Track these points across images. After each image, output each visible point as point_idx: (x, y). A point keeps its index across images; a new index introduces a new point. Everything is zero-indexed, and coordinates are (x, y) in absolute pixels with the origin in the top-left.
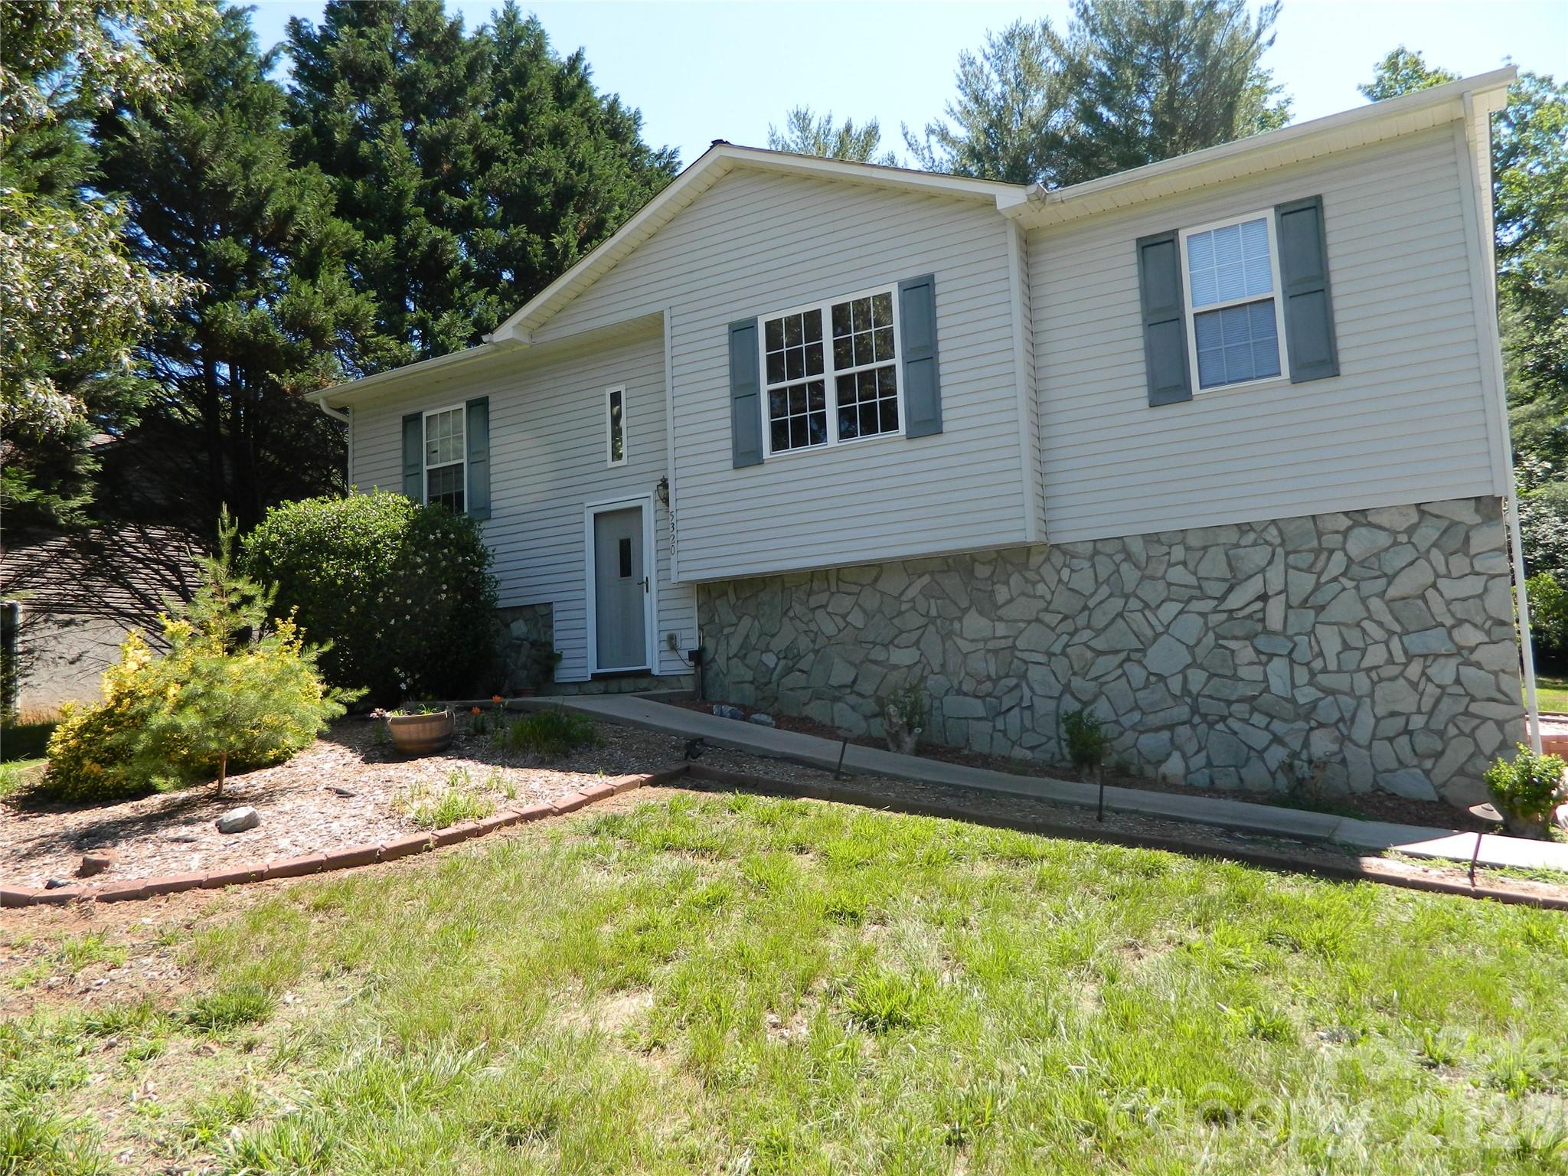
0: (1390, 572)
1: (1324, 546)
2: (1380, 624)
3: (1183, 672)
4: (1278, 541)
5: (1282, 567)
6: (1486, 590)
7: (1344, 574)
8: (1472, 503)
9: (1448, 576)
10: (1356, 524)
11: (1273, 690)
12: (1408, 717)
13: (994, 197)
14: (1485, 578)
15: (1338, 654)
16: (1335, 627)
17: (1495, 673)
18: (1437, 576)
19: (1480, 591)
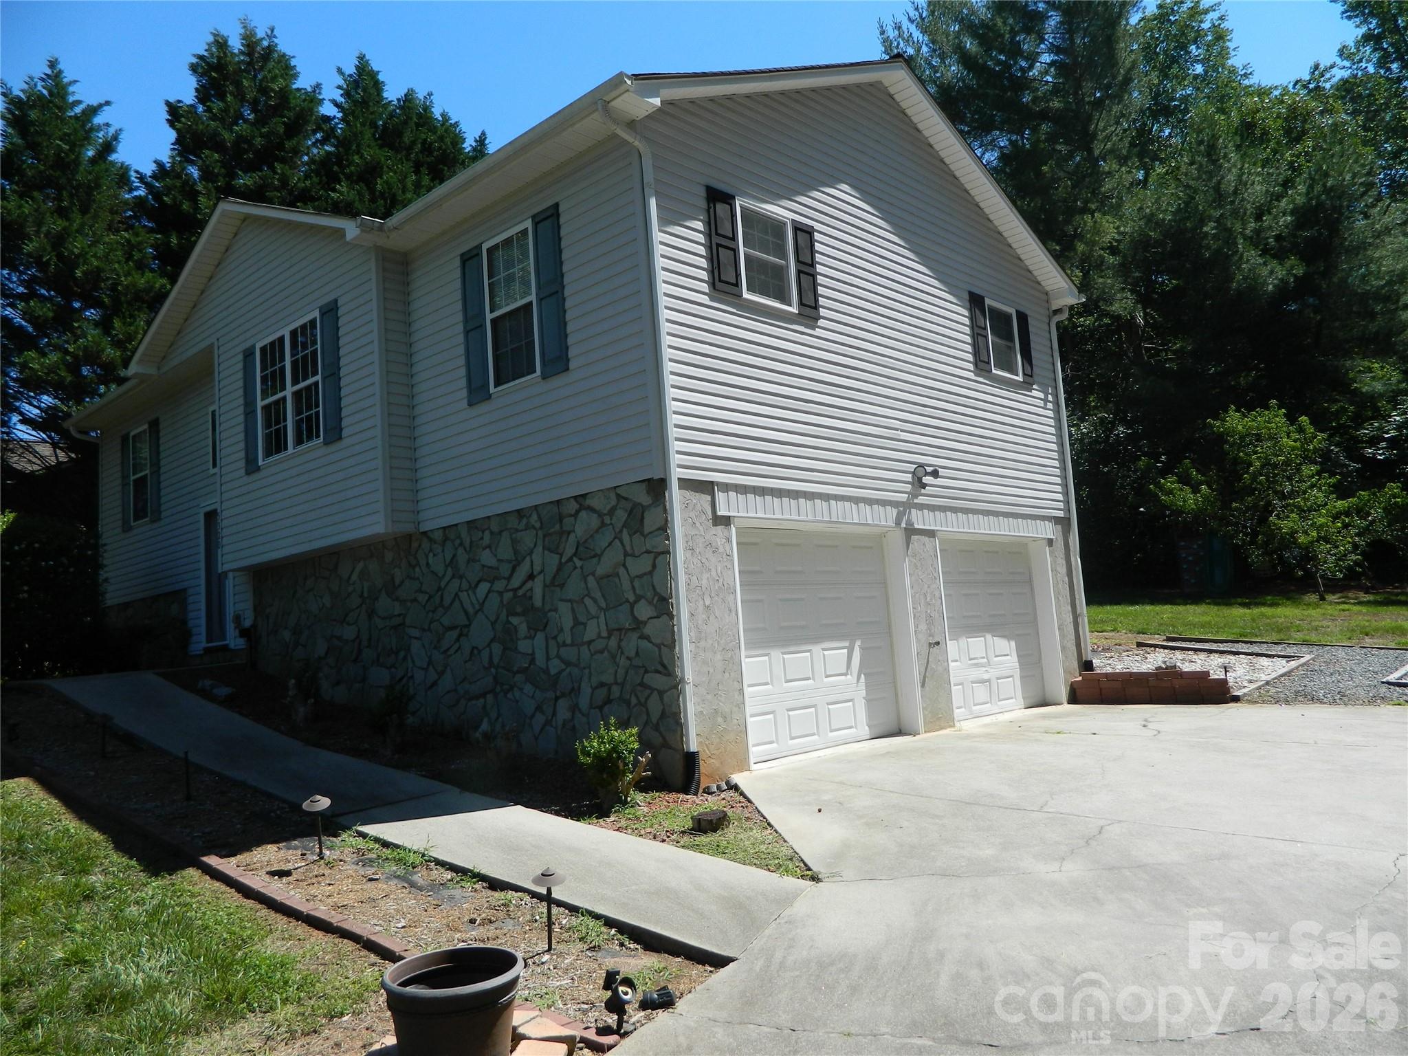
0: (599, 552)
1: (564, 528)
2: (595, 601)
3: (489, 645)
4: (538, 525)
5: (541, 548)
6: (654, 566)
7: (575, 554)
8: (644, 485)
9: (633, 555)
10: (582, 508)
11: (538, 663)
12: (609, 687)
13: (344, 229)
14: (652, 555)
15: (572, 629)
16: (569, 604)
17: (658, 646)
18: (626, 554)
19: (649, 568)
